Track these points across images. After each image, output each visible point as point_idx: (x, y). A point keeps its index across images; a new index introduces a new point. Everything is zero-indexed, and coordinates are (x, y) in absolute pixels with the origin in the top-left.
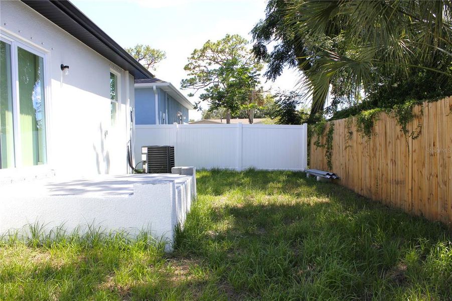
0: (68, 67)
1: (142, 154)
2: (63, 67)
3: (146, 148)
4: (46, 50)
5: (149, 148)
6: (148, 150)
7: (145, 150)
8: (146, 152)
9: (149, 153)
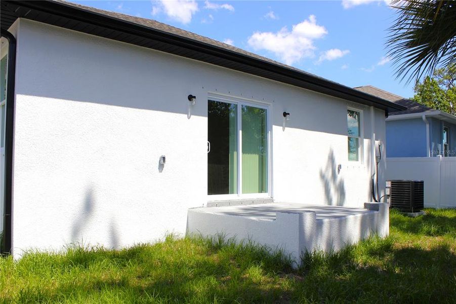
0: (289, 114)
1: (386, 187)
2: (285, 114)
3: (390, 182)
4: (269, 103)
5: (392, 182)
6: (392, 185)
7: (389, 184)
8: (390, 186)
9: (392, 187)
